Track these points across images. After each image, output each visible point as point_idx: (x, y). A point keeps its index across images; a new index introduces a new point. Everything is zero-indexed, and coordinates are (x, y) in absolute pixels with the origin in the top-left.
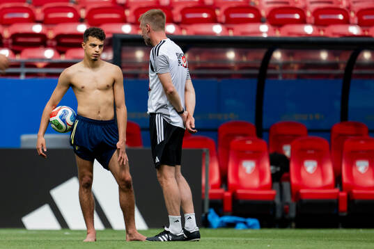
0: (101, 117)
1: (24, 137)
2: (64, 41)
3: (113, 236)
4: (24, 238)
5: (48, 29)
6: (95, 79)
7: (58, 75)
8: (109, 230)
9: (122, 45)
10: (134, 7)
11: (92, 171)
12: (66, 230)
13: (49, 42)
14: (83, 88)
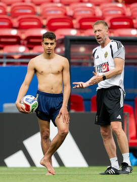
0: (54, 92)
1: (6, 106)
2: (32, 40)
3: (66, 172)
4: (6, 173)
5: (22, 33)
6: (50, 66)
7: (27, 63)
8: (62, 168)
9: (71, 44)
10: (79, 18)
11: (49, 128)
12: (34, 168)
13: (22, 42)
14: (42, 72)
